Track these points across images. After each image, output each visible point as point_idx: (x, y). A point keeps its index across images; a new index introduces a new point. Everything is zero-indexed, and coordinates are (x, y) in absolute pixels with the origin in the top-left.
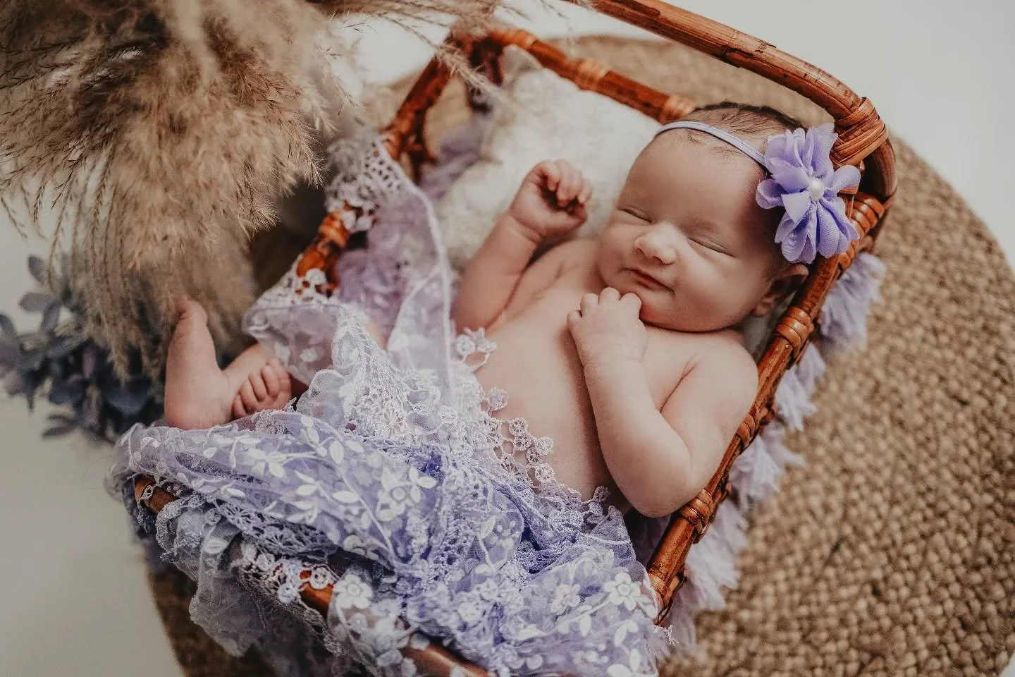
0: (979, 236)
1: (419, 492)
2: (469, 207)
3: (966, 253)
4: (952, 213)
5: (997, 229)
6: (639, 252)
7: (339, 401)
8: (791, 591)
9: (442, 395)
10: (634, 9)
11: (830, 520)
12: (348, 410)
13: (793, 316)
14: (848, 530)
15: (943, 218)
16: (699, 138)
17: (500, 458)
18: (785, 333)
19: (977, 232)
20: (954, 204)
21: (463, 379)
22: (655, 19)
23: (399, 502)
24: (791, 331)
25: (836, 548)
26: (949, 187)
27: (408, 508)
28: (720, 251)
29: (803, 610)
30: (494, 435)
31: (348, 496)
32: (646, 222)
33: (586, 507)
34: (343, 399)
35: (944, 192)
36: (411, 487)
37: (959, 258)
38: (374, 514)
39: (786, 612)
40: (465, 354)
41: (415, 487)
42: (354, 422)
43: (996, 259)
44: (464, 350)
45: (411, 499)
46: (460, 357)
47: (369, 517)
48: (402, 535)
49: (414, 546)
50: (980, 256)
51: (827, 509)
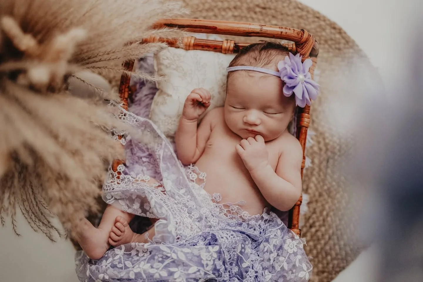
0: (334, 28)
1: (215, 254)
2: (165, 116)
3: (333, 36)
4: (322, 23)
5: (340, 23)
6: (246, 123)
7: (170, 233)
8: (319, 182)
9: (196, 203)
10: (206, 29)
11: (323, 153)
12: (174, 234)
13: (304, 117)
14: (329, 154)
15: (320, 26)
16: (252, 74)
17: (227, 217)
18: (303, 125)
19: (334, 27)
20: (322, 19)
21: (200, 192)
22: (216, 30)
23: (210, 260)
24: (305, 123)
25: (328, 161)
26: (318, 13)
27: (214, 260)
28: (276, 114)
29: (325, 188)
30: (222, 210)
31: (193, 269)
32: (244, 110)
33: (262, 218)
34: (171, 231)
35: (318, 15)
36: (212, 254)
37: (332, 39)
38: (204, 269)
39: (320, 190)
40: (194, 179)
41: (214, 253)
42: (178, 236)
43: (344, 35)
44: (193, 178)
45: (214, 257)
46: (193, 181)
47: (203, 271)
48: (215, 270)
49: (221, 272)
50: (338, 36)
51: (320, 149)
